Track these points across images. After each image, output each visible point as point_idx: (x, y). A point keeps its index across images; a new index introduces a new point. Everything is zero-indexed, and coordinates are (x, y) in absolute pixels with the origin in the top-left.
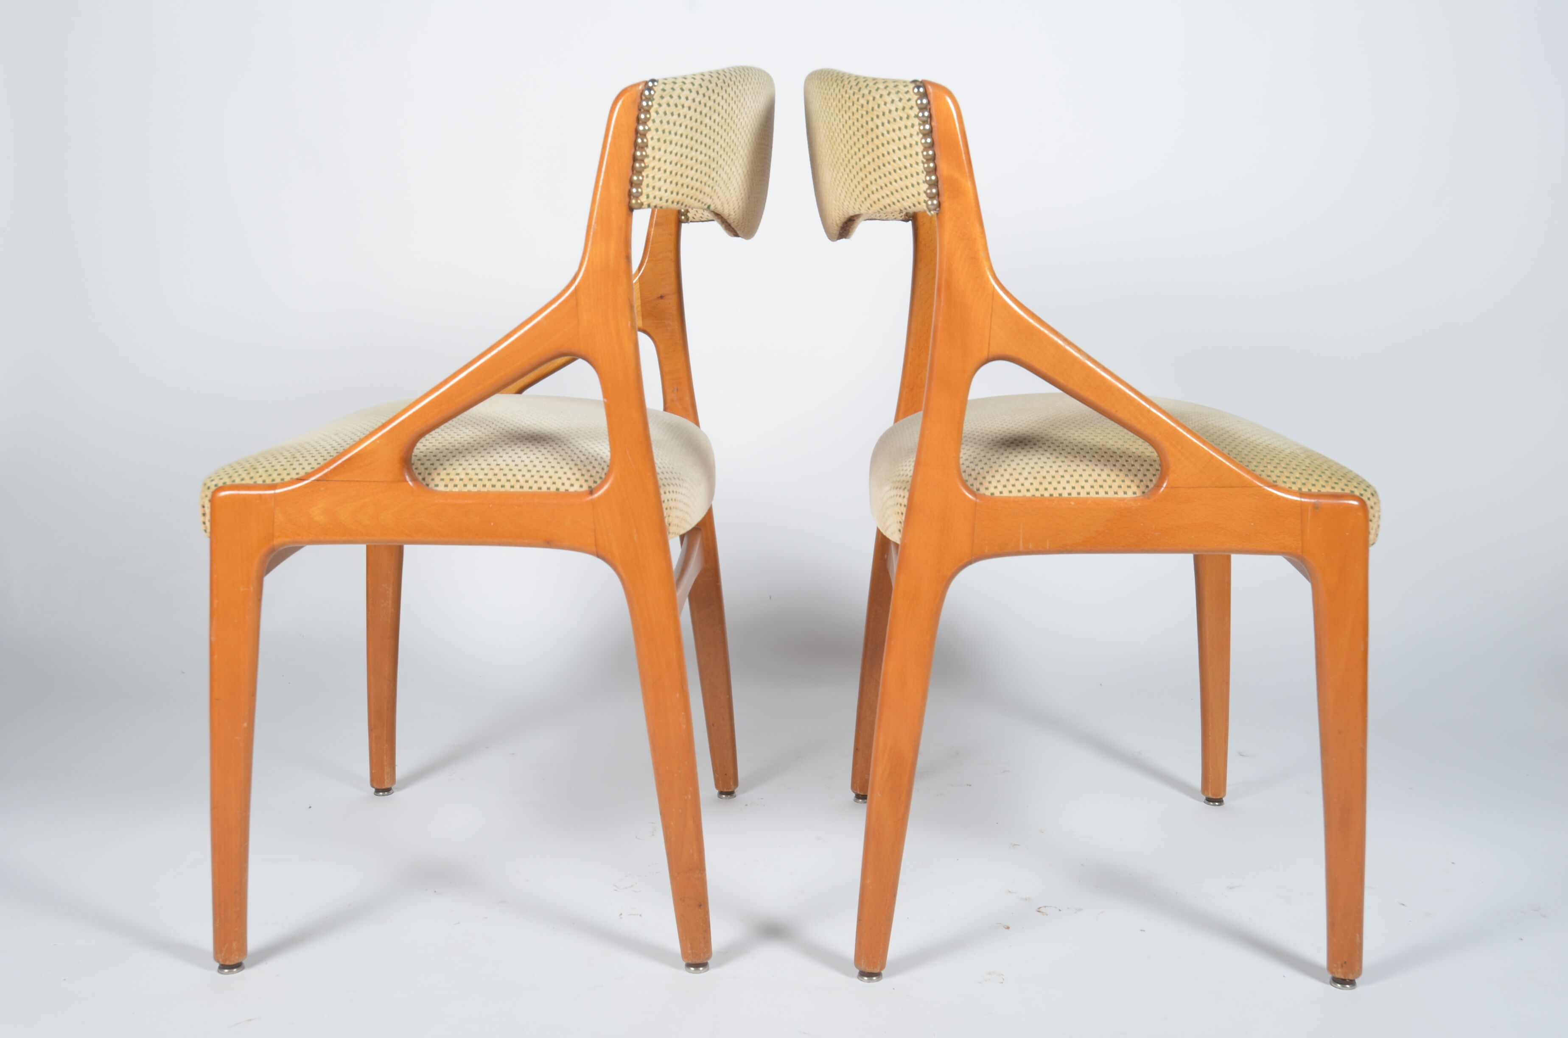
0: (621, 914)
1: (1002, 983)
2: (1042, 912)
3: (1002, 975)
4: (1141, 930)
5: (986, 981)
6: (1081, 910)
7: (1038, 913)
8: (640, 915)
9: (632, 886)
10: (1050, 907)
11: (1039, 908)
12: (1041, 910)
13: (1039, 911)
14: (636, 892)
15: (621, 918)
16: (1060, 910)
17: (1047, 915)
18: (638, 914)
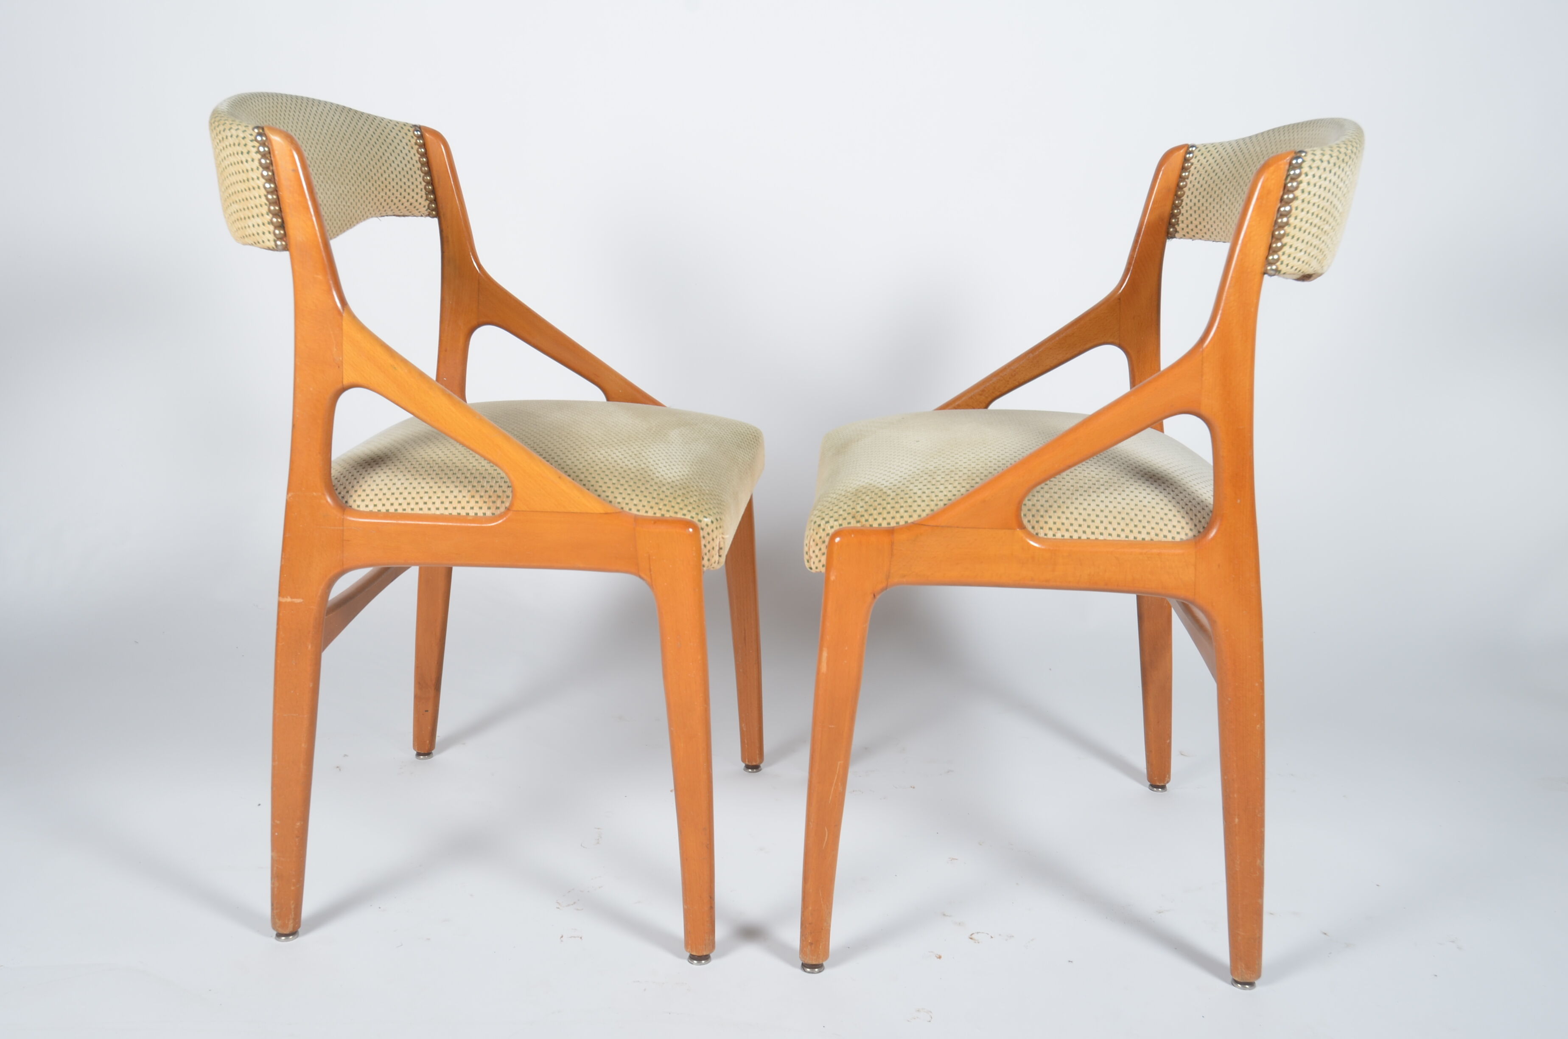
0: (562, 937)
1: (930, 1021)
2: (975, 940)
3: (931, 1012)
4: (1069, 961)
5: (915, 1019)
6: (1013, 937)
7: (970, 940)
8: (581, 938)
9: (575, 903)
10: (983, 933)
11: (972, 935)
12: (973, 936)
13: (971, 938)
14: (577, 910)
15: (562, 941)
16: (992, 937)
17: (979, 943)
18: (578, 937)
